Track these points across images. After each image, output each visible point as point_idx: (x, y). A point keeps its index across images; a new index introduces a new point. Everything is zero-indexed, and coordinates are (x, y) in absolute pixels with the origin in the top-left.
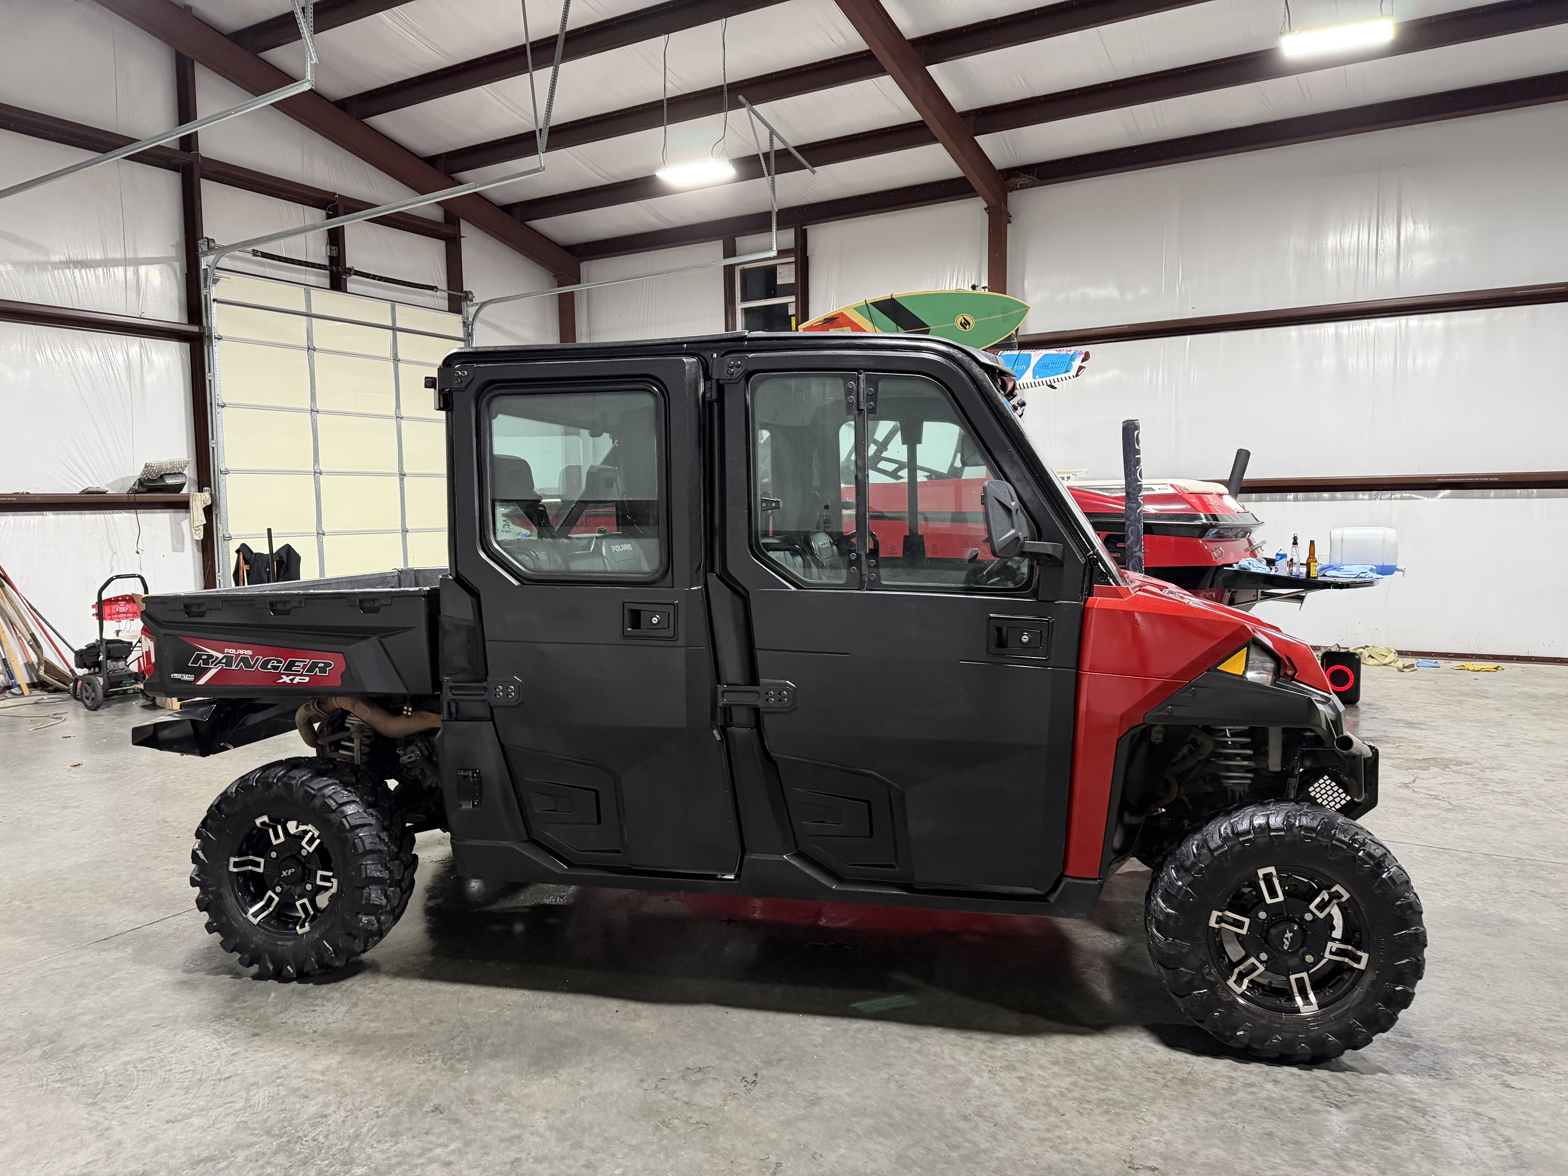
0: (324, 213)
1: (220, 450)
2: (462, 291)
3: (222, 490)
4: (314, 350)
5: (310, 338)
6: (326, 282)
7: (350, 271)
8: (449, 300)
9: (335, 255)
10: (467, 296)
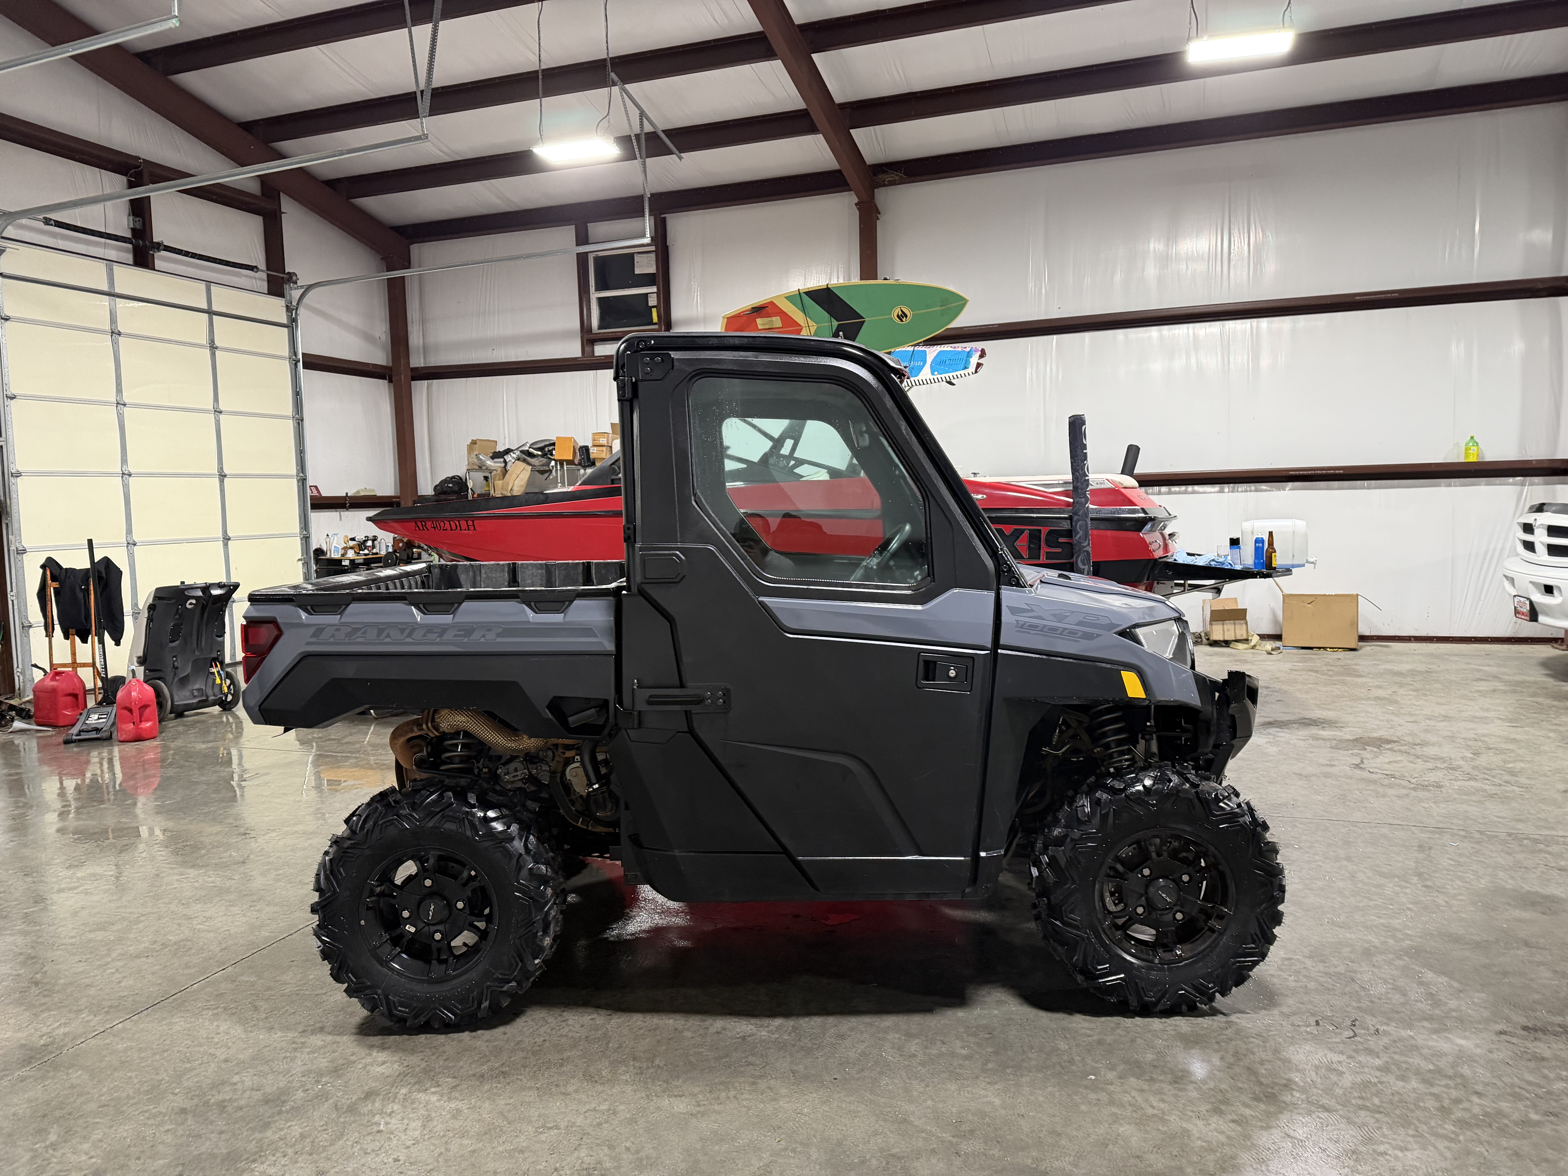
0: (124, 179)
1: (10, 449)
2: (284, 272)
3: (14, 495)
4: (119, 334)
5: (113, 320)
6: (129, 258)
7: (159, 246)
8: (269, 282)
9: (138, 227)
10: (291, 278)
